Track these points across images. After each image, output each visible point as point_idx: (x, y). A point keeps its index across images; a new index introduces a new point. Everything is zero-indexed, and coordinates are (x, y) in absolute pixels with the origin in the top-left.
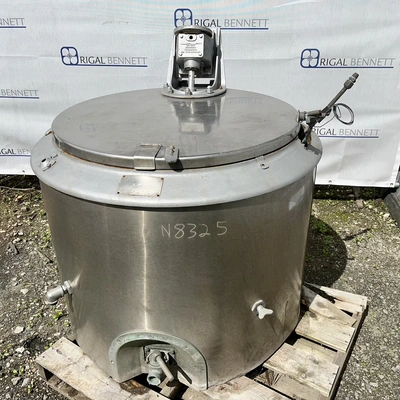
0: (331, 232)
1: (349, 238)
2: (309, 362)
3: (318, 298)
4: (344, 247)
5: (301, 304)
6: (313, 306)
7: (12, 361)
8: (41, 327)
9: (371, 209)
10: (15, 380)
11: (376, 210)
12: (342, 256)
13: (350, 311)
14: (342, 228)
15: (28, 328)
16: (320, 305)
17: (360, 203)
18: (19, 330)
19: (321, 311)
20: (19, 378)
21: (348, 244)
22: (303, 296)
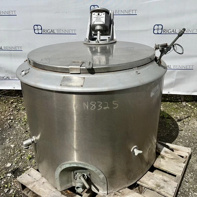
0: (170, 118)
1: (179, 120)
2: (162, 181)
3: (165, 149)
6: (162, 153)
7: (5, 180)
10: (6, 190)
11: (193, 107)
12: (176, 129)
13: (182, 155)
15: (14, 164)
16: (166, 152)
17: (184, 104)
18: (9, 165)
19: (167, 155)
21: (179, 124)
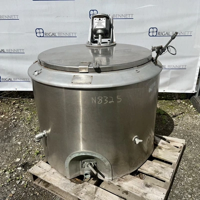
0: (165, 114)
1: (174, 116)
2: (160, 168)
3: (162, 141)
4: (172, 120)
5: (154, 144)
6: (160, 144)
7: (16, 173)
8: (29, 159)
9: (184, 104)
10: (18, 182)
11: (186, 104)
12: (172, 124)
13: (177, 146)
14: (171, 112)
15: (23, 159)
16: (163, 144)
17: (178, 101)
18: (18, 160)
19: (164, 146)
20: (20, 181)
21: (174, 119)
22: (155, 140)
